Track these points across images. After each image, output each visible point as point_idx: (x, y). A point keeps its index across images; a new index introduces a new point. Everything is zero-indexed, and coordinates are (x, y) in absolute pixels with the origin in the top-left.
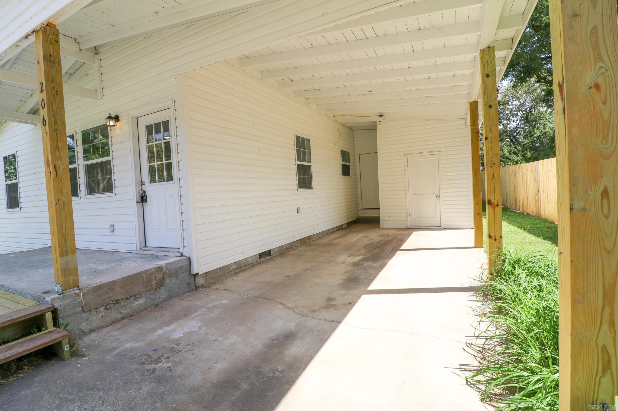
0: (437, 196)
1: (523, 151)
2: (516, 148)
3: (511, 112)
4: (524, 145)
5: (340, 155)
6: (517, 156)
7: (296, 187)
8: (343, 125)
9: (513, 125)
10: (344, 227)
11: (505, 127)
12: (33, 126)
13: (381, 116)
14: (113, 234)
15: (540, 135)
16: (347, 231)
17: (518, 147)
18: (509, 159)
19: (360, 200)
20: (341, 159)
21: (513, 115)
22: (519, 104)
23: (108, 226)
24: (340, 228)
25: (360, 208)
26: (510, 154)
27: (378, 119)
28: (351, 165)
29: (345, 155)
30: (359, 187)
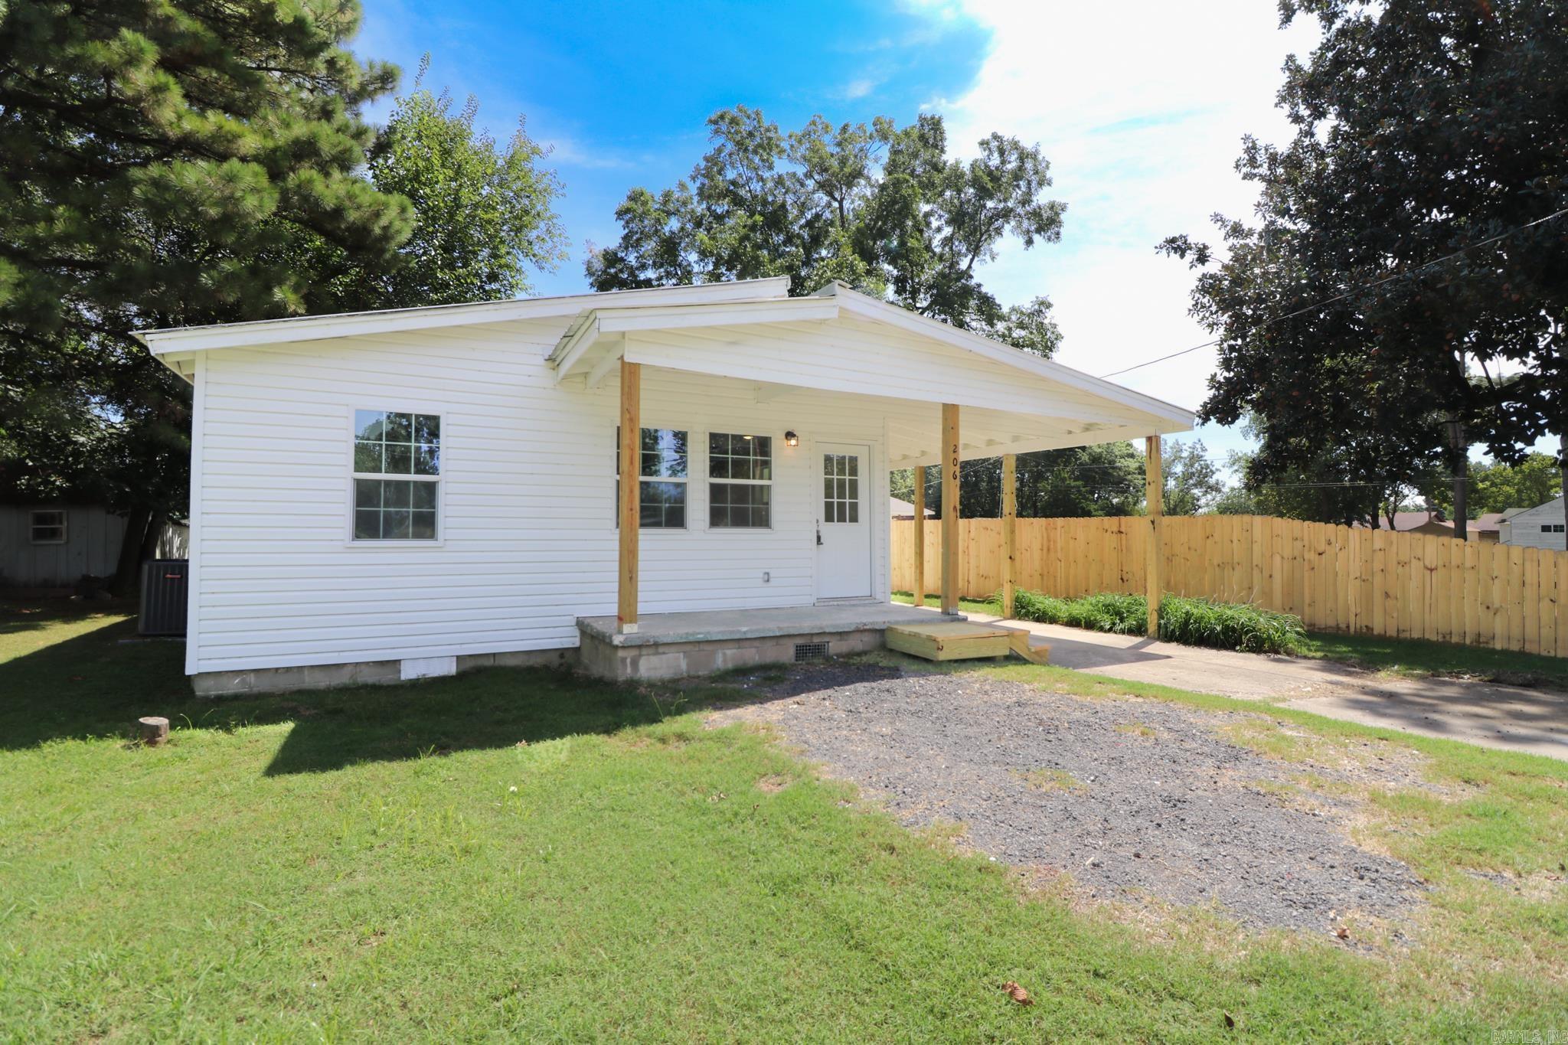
14: (766, 584)
23: (761, 575)
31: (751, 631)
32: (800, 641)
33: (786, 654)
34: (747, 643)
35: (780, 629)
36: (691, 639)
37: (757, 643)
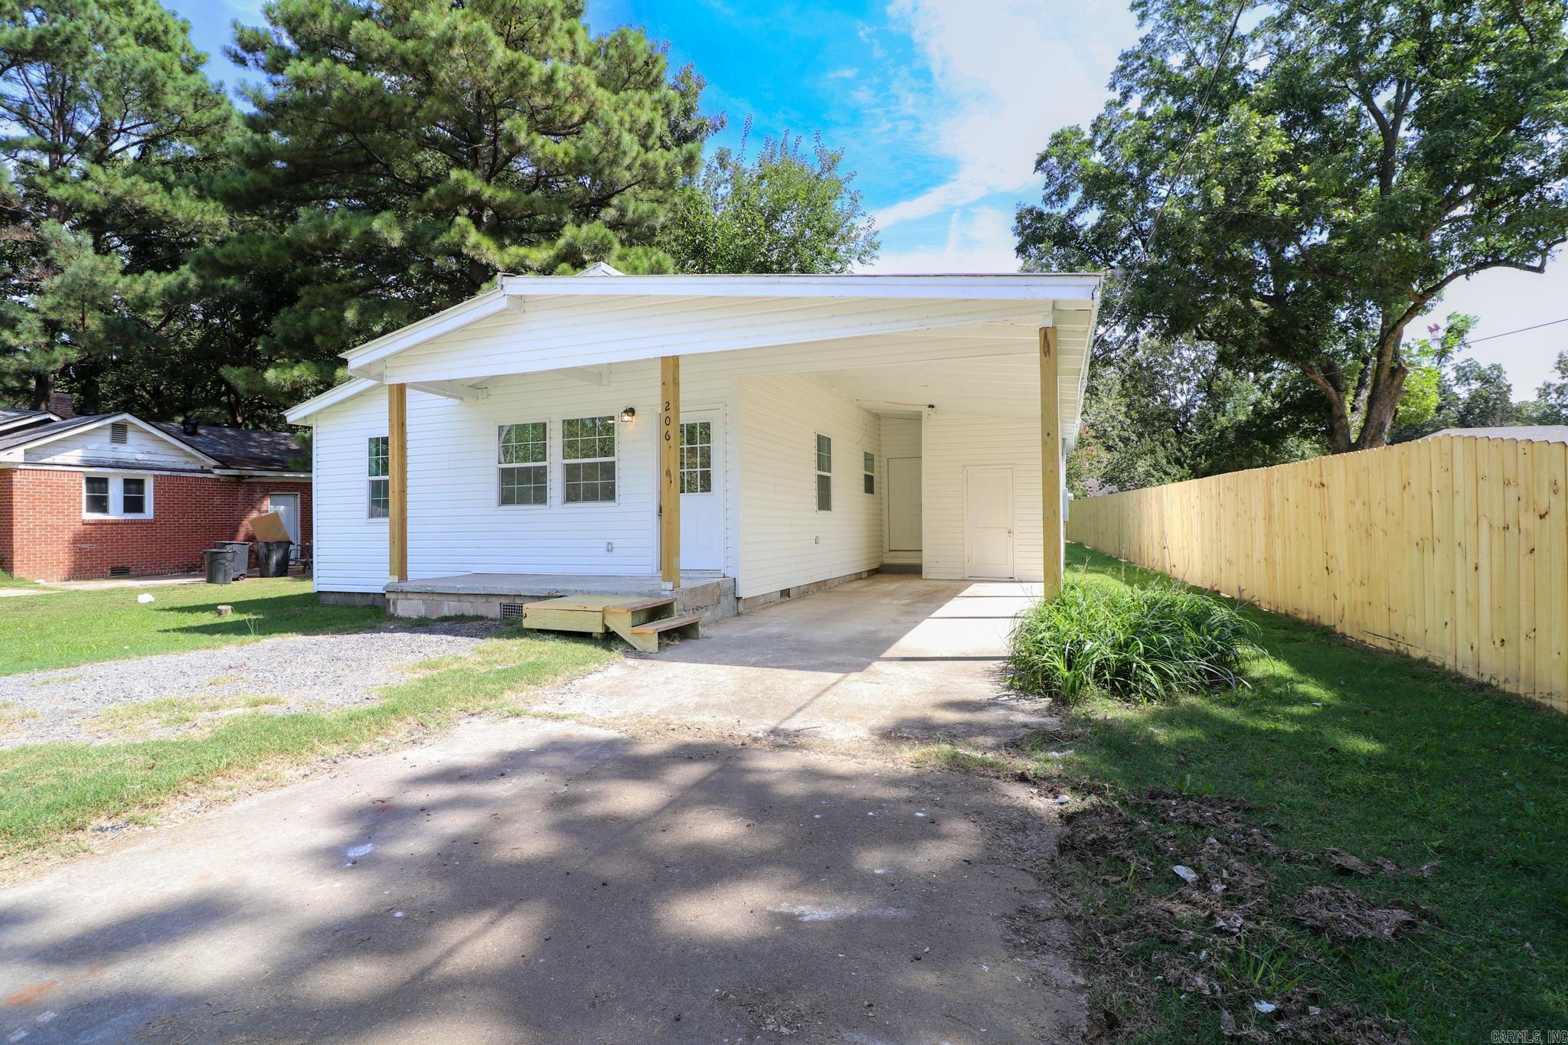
0: (1010, 532)
1: (1193, 458)
2: (1180, 450)
3: (1178, 373)
4: (1196, 445)
5: (862, 459)
6: (1183, 467)
7: (816, 507)
8: (868, 411)
9: (1180, 401)
10: (864, 576)
11: (1166, 401)
12: (456, 401)
13: (931, 406)
14: (609, 554)
15: (1227, 428)
16: (870, 581)
17: (1186, 450)
18: (1166, 473)
19: (886, 534)
20: (862, 465)
21: (1182, 380)
22: (1193, 356)
23: (605, 545)
24: (858, 577)
25: (886, 549)
26: (1169, 462)
27: (926, 411)
28: (875, 475)
29: (869, 459)
30: (885, 512)
31: (463, 588)
32: (505, 601)
33: (493, 610)
34: (465, 598)
35: (484, 588)
36: (423, 590)
37: (471, 599)
